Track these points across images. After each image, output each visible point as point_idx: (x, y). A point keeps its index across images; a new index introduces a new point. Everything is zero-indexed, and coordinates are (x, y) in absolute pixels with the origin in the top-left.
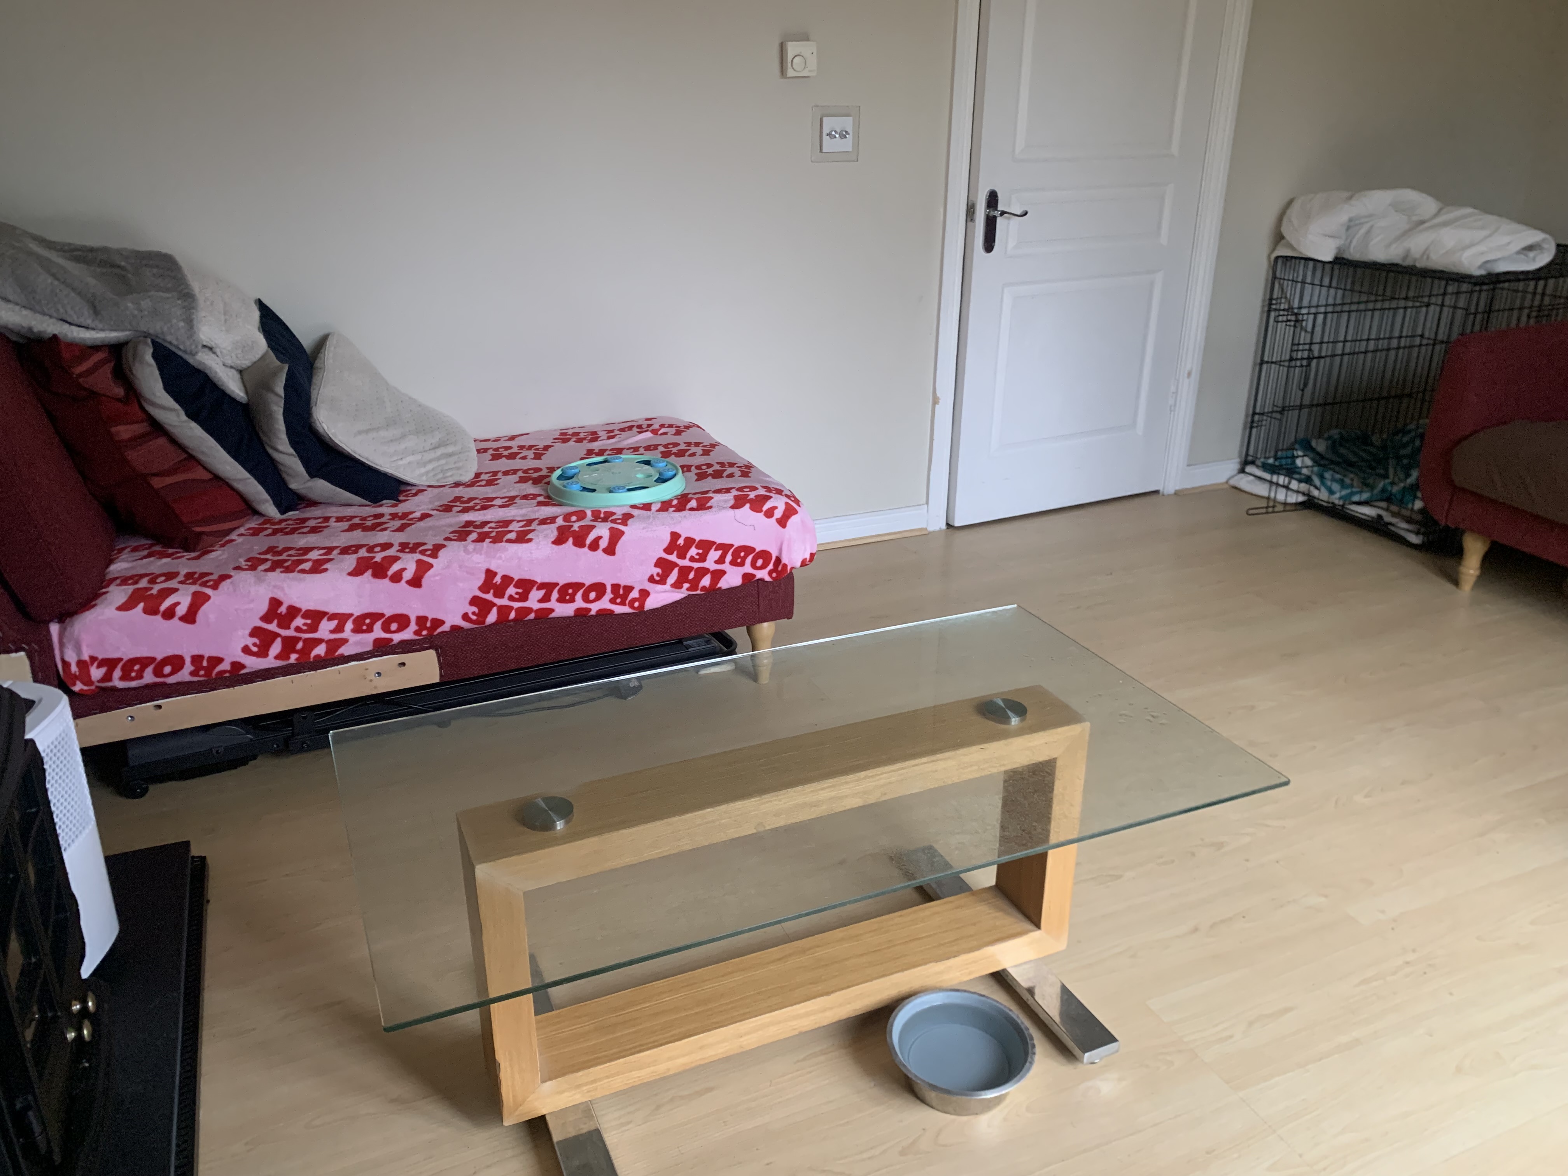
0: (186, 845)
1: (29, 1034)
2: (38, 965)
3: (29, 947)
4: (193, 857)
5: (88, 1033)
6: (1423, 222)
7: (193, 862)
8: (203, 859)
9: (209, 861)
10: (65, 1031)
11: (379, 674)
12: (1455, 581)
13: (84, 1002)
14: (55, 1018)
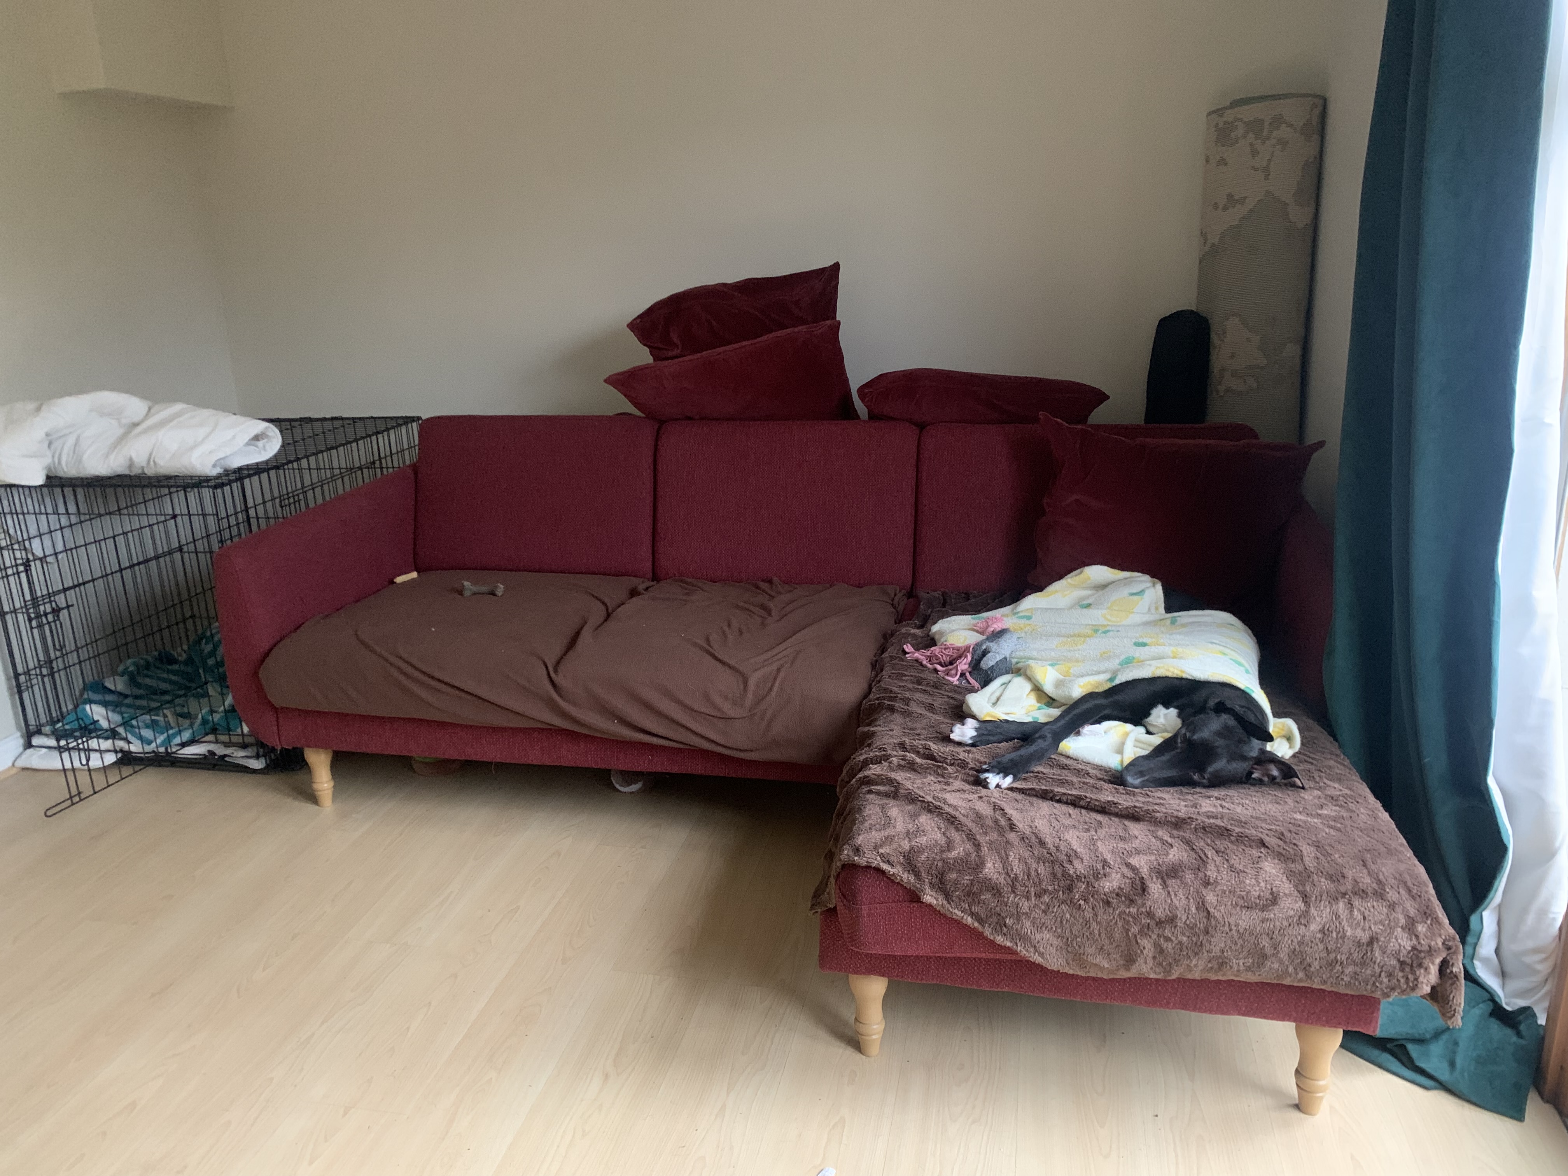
6: (136, 425)
12: (313, 798)
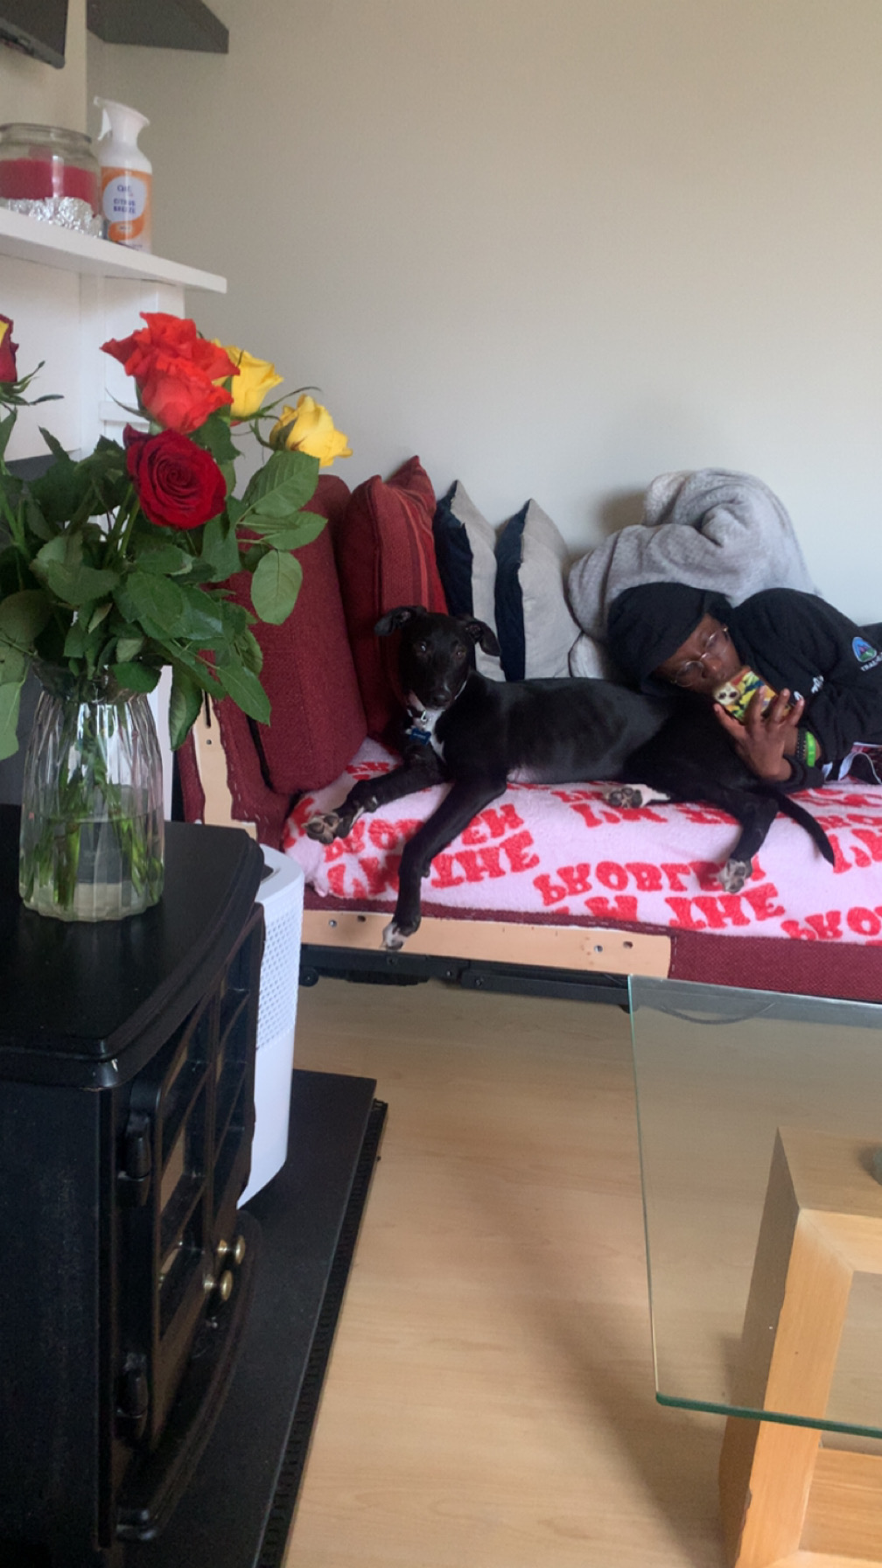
0: (370, 1084)
1: (166, 1267)
2: (196, 1186)
3: (194, 1159)
4: (376, 1101)
5: (227, 1287)
7: (374, 1106)
8: (384, 1107)
9: (390, 1111)
10: (204, 1275)
11: (600, 948)
13: (232, 1245)
14: (198, 1255)
